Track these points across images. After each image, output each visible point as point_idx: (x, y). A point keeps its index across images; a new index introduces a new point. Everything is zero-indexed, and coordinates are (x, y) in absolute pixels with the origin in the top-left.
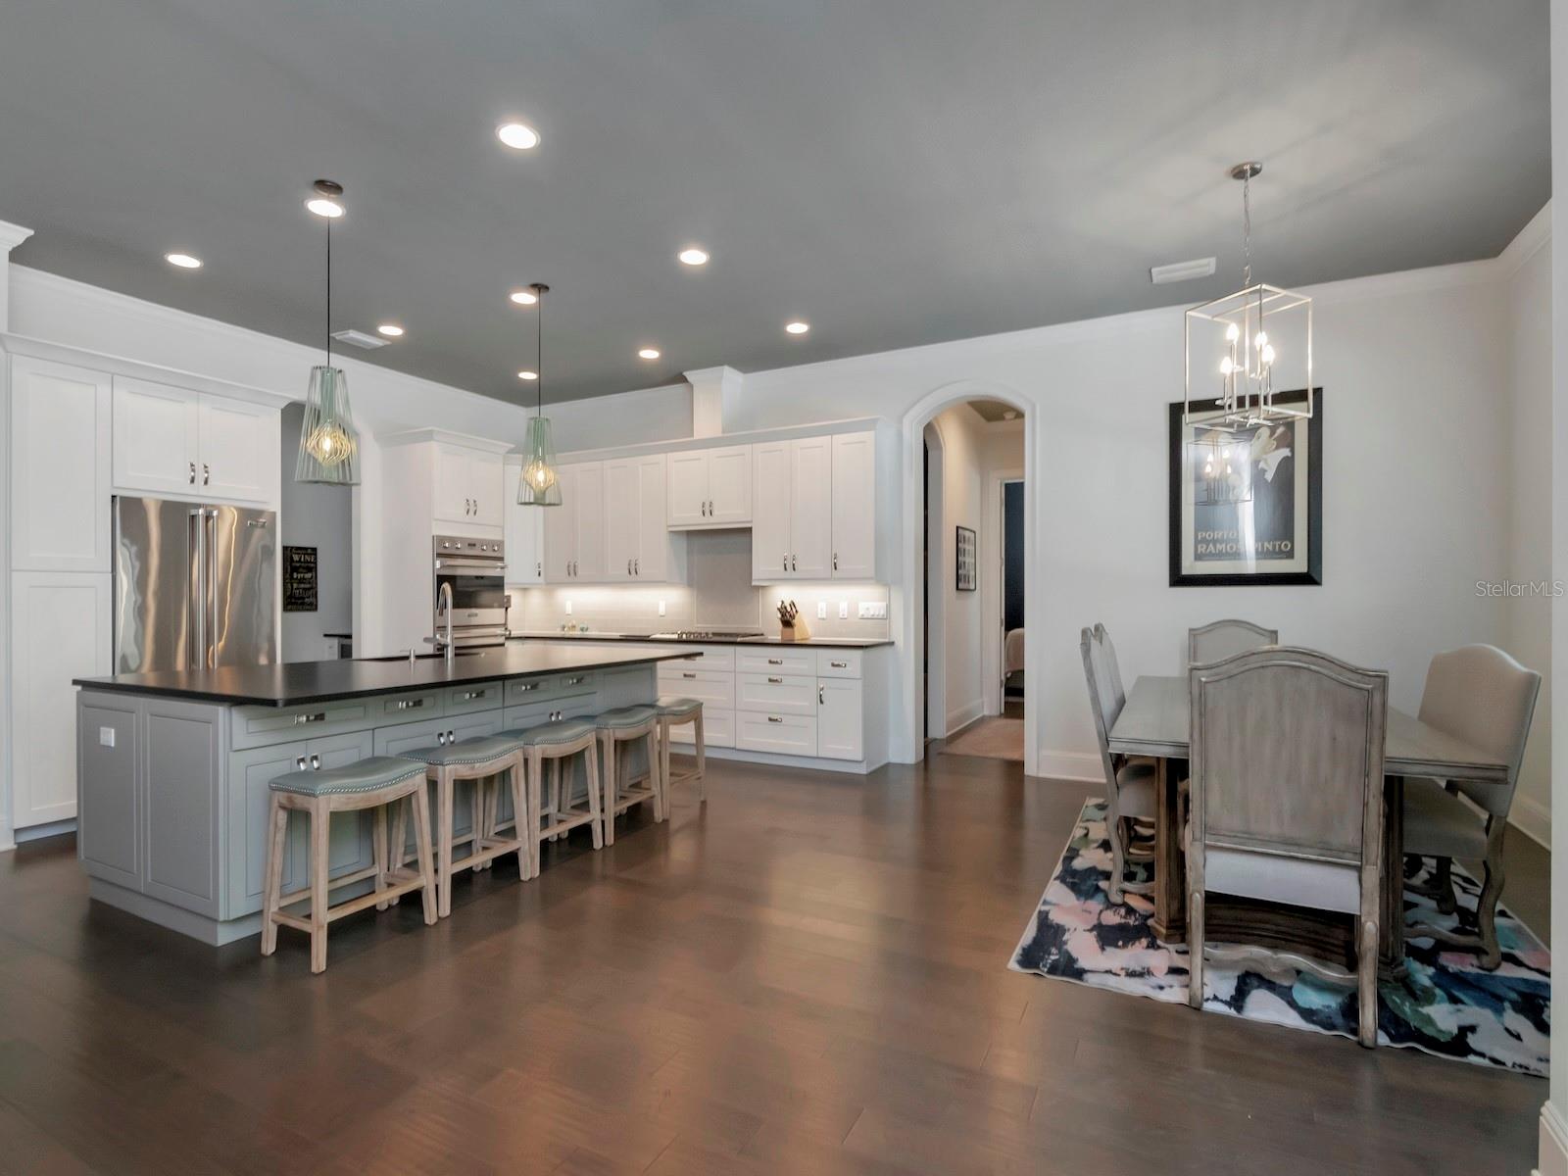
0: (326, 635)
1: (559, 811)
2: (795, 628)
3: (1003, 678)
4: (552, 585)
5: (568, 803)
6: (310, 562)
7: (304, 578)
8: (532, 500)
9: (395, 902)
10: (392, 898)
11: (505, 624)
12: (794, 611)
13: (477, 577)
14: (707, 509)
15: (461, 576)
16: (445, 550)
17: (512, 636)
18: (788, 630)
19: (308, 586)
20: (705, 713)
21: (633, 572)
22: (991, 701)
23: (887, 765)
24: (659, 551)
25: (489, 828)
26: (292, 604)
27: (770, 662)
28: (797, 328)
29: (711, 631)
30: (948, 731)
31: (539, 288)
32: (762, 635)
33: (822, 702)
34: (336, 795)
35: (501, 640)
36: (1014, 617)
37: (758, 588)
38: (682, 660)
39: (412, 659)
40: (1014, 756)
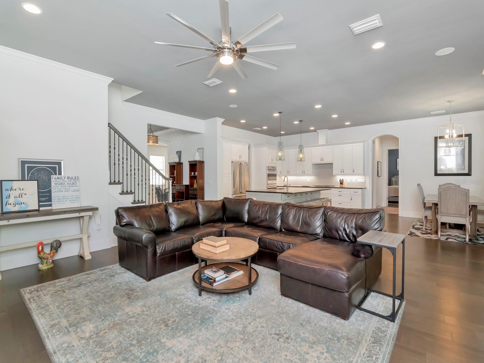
3: (388, 198)
11: (276, 184)
12: (343, 181)
13: (274, 174)
14: (322, 159)
16: (269, 169)
18: (342, 185)
21: (304, 173)
22: (384, 203)
27: (339, 191)
32: (336, 186)
33: (351, 200)
35: (276, 187)
37: (334, 176)
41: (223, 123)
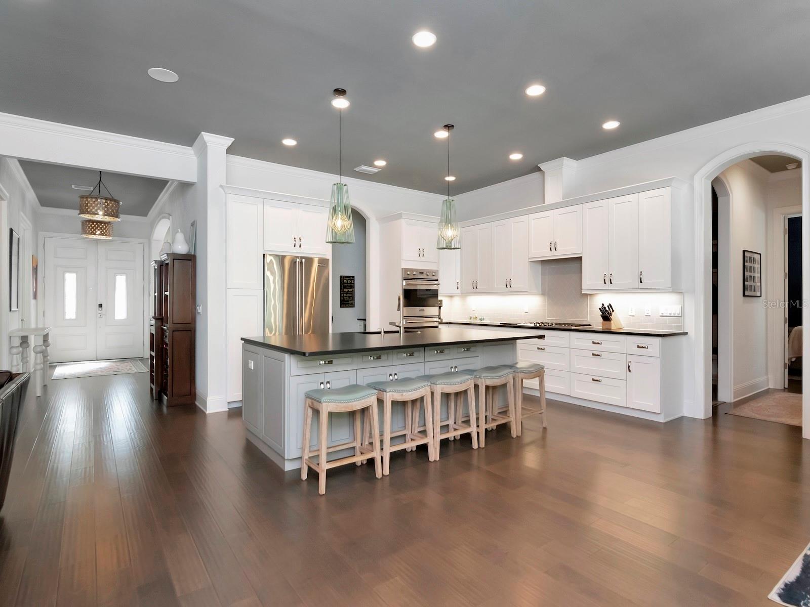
0: (358, 319)
1: (455, 423)
2: (612, 322)
3: (787, 361)
4: (464, 295)
5: (460, 421)
6: (351, 283)
7: (349, 292)
8: (445, 247)
9: (365, 462)
10: (363, 460)
11: (439, 315)
12: (611, 310)
13: (427, 290)
14: (553, 247)
15: (420, 290)
16: (408, 276)
17: (443, 322)
18: (607, 322)
19: (351, 295)
20: (547, 372)
21: (508, 286)
22: (776, 378)
23: (682, 418)
24: (523, 274)
25: (414, 429)
26: (344, 304)
27: (594, 343)
28: (611, 125)
29: (554, 322)
30: (734, 398)
31: (448, 127)
32: (590, 325)
33: (630, 371)
34: (331, 403)
35: (436, 324)
36: (795, 318)
37: (587, 295)
38: (536, 339)
39: (383, 333)
40: (794, 422)
41: (230, 151)
